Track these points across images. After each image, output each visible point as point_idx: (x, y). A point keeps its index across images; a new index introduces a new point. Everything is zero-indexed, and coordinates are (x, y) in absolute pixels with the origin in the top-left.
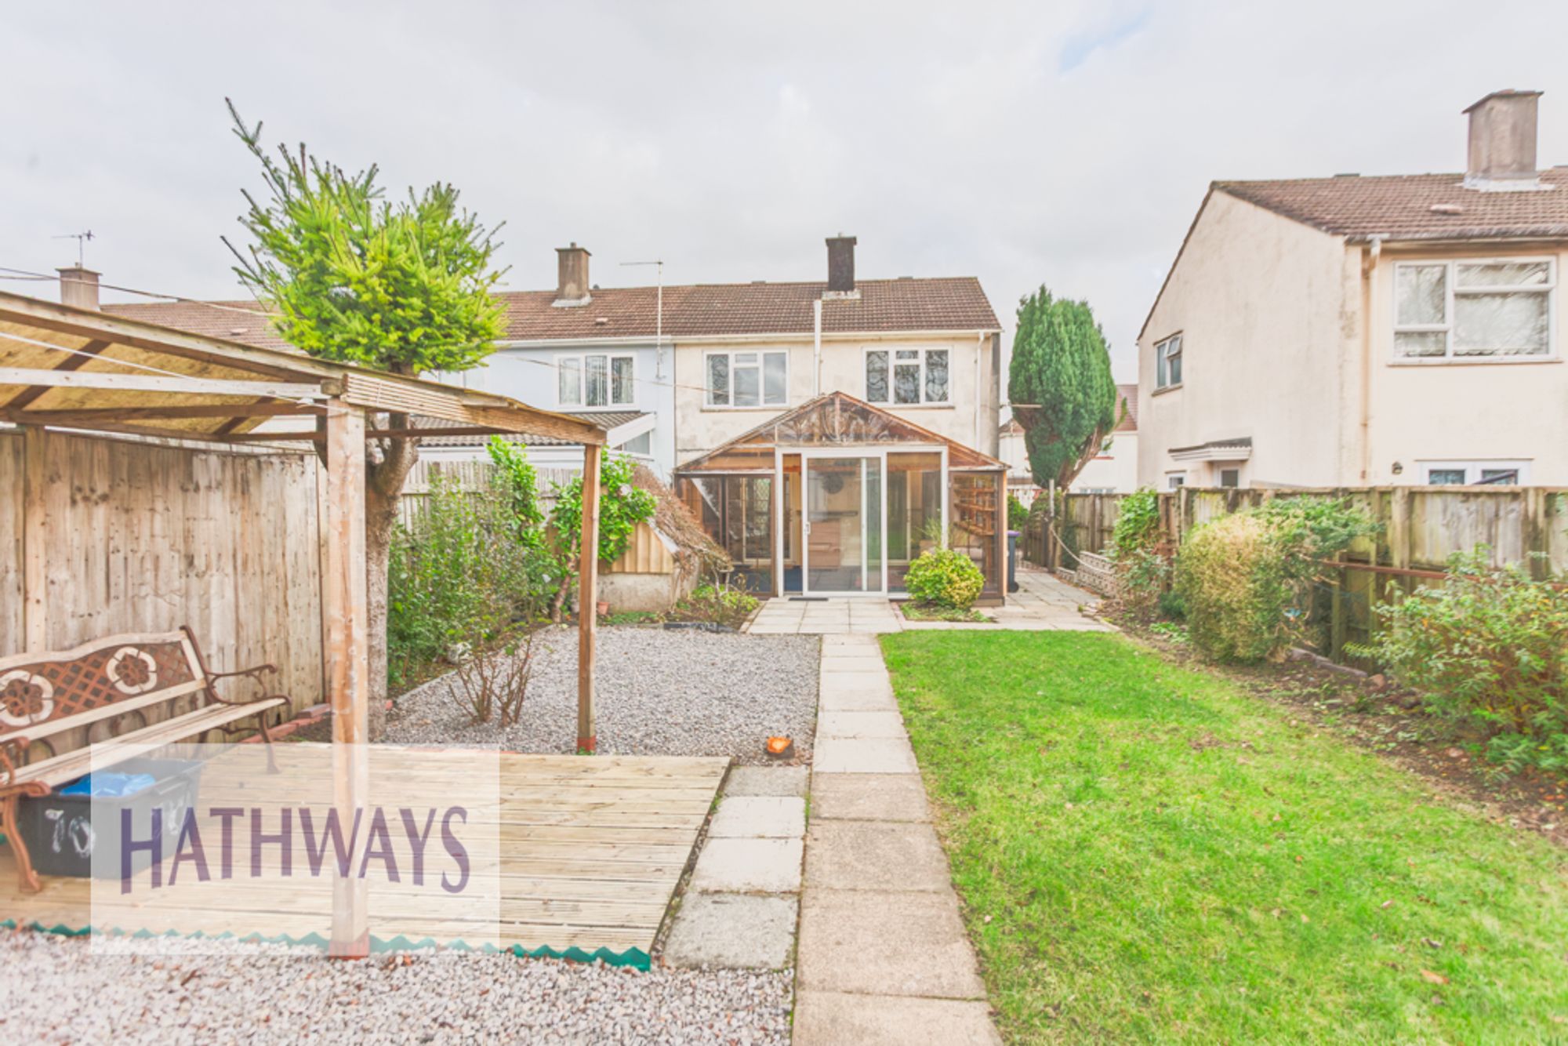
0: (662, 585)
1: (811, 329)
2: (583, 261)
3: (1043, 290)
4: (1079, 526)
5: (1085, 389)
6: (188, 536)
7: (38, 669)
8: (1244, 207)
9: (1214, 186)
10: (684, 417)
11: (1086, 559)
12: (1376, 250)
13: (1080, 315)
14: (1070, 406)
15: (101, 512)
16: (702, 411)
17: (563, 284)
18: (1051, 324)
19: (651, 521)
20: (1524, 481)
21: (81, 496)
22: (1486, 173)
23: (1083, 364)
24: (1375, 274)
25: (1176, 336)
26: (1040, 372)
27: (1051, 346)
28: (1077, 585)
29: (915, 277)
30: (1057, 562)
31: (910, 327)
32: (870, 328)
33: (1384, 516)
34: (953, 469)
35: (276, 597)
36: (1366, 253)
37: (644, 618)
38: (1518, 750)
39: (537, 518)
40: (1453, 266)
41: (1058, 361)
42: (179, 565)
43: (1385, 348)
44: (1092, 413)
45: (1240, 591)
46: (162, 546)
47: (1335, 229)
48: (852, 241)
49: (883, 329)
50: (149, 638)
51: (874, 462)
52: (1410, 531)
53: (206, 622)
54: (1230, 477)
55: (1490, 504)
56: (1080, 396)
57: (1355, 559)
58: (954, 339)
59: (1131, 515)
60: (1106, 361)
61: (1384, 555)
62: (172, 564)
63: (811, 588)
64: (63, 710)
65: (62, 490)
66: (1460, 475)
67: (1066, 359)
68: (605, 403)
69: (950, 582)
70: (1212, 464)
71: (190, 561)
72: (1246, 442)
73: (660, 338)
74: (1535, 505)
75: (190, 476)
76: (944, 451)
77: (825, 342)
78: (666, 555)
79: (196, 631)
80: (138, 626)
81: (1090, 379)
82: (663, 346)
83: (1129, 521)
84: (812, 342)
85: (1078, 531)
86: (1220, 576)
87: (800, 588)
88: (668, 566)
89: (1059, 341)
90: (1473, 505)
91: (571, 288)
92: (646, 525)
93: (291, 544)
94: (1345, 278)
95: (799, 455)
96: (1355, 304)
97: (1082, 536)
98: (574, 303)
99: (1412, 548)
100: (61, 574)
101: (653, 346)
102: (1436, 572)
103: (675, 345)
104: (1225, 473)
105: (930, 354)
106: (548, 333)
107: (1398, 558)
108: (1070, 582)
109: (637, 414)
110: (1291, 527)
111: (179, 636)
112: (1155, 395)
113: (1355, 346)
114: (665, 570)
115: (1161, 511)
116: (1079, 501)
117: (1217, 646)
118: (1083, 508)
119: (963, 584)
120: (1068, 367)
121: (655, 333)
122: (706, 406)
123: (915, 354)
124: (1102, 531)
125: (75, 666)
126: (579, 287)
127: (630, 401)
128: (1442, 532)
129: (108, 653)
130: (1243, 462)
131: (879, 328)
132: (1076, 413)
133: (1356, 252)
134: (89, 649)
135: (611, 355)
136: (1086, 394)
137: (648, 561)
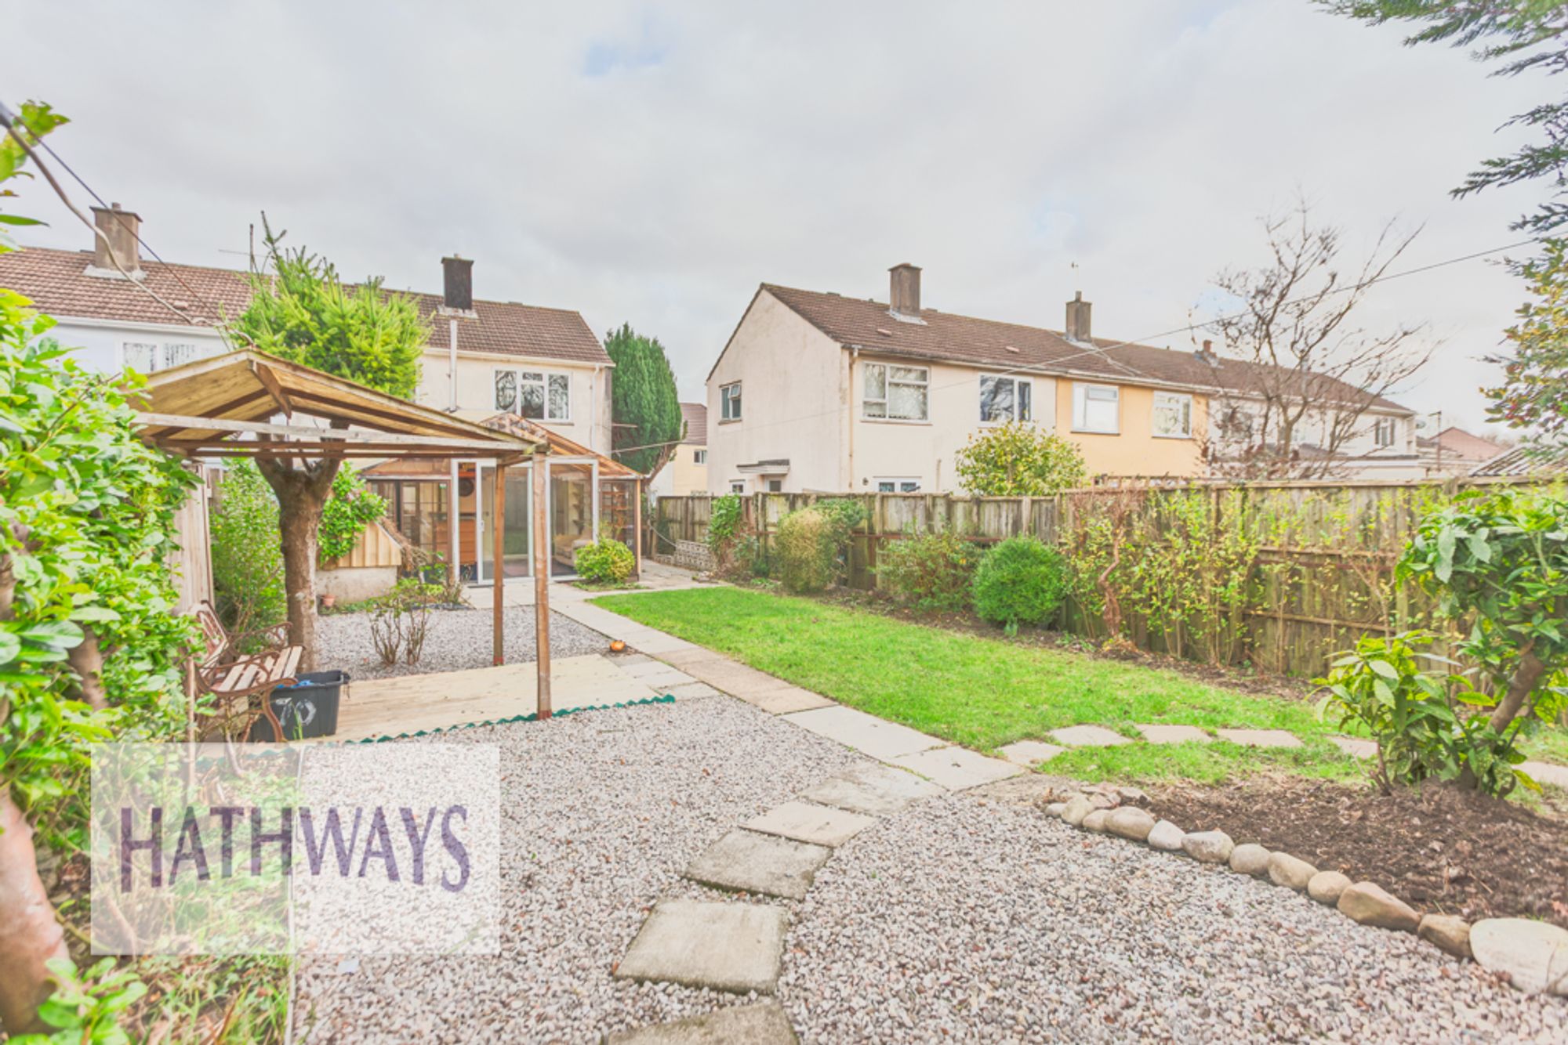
0: (389, 577)
1: (449, 345)
3: (626, 327)
4: (672, 521)
5: (660, 411)
8: (782, 308)
9: (763, 286)
11: (682, 546)
12: (856, 354)
13: (655, 352)
14: (649, 425)
18: (634, 357)
19: (378, 521)
20: (922, 491)
22: (899, 309)
23: (658, 391)
24: (855, 367)
25: (737, 384)
26: (626, 395)
27: (633, 374)
28: (675, 565)
29: (525, 303)
30: (654, 550)
31: (536, 354)
32: (500, 351)
33: (871, 509)
34: (601, 477)
36: (851, 354)
38: (926, 602)
40: (889, 366)
41: (640, 388)
43: (859, 412)
44: (664, 431)
45: (810, 552)
47: (836, 338)
48: (469, 264)
49: (511, 352)
52: (882, 515)
54: (776, 485)
55: (912, 501)
56: (656, 417)
57: (859, 532)
58: (573, 367)
59: (723, 512)
60: (674, 391)
61: (871, 527)
63: (484, 578)
66: (892, 485)
67: (646, 387)
69: (614, 563)
70: (763, 477)
72: (785, 463)
74: (929, 501)
76: (596, 463)
77: (459, 358)
78: (394, 550)
81: (664, 405)
83: (721, 516)
84: (451, 358)
85: (670, 525)
86: (801, 543)
88: (396, 560)
89: (640, 372)
90: (907, 502)
92: (374, 525)
94: (842, 368)
96: (846, 385)
97: (674, 529)
99: (884, 523)
102: (896, 535)
104: (772, 483)
105: (551, 377)
107: (878, 530)
108: (668, 563)
110: (835, 515)
112: (720, 424)
113: (847, 406)
114: (392, 563)
115: (743, 508)
116: (672, 502)
117: (800, 583)
118: (675, 507)
120: (648, 395)
123: (538, 377)
124: (693, 524)
128: (895, 515)
130: (784, 475)
131: (509, 351)
132: (653, 431)
133: (846, 353)
136: (660, 416)
137: (375, 556)
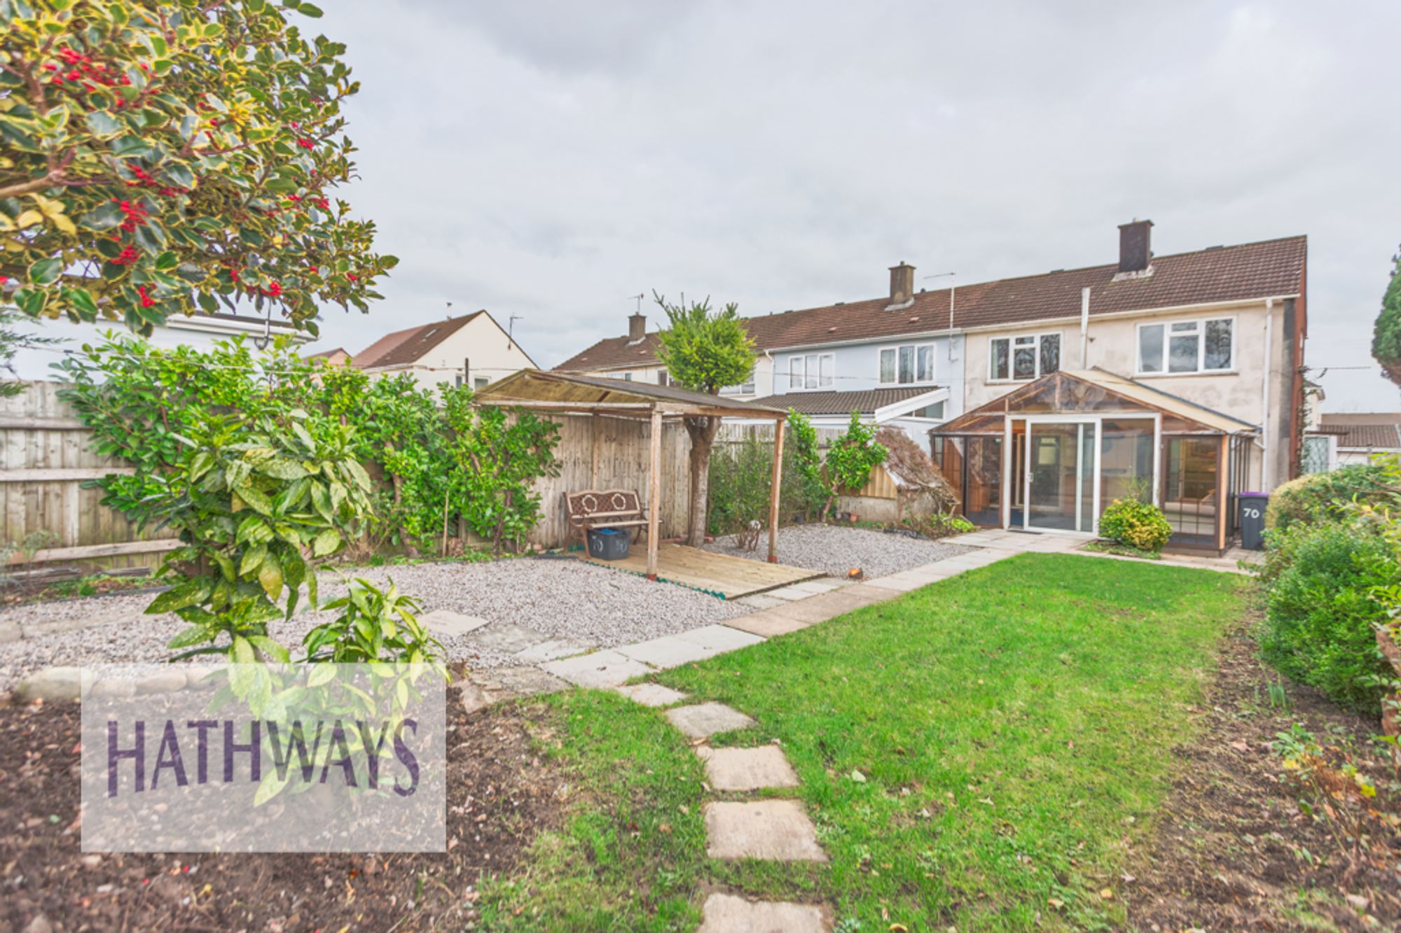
0: (891, 507)
1: (1080, 313)
2: (908, 275)
6: (639, 456)
7: (594, 495)
10: (971, 390)
15: (614, 445)
16: (986, 385)
17: (893, 292)
19: (886, 465)
21: (609, 439)
31: (1187, 301)
32: (1146, 306)
34: (1165, 433)
35: (670, 485)
37: (873, 526)
39: (817, 460)
42: (636, 467)
46: (631, 459)
48: (1147, 225)
49: (1157, 306)
50: (625, 492)
51: (1089, 428)
53: (644, 490)
58: (1239, 308)
62: (634, 466)
63: (1030, 525)
64: (599, 510)
65: (603, 437)
68: (912, 381)
71: (640, 465)
73: (952, 330)
75: (641, 432)
76: (1157, 418)
77: (1095, 322)
78: (893, 487)
79: (640, 493)
80: (623, 487)
82: (954, 336)
84: (1079, 324)
87: (1021, 524)
88: (893, 494)
91: (899, 296)
92: (881, 467)
93: (678, 462)
95: (1024, 422)
98: (900, 306)
100: (602, 466)
101: (946, 337)
103: (966, 335)
105: (1210, 324)
106: (876, 333)
109: (935, 388)
111: (633, 493)
114: (892, 496)
119: (1144, 529)
121: (948, 327)
122: (989, 381)
123: (1193, 325)
125: (604, 496)
126: (905, 295)
127: (931, 378)
129: (613, 494)
131: (1155, 306)
134: (608, 492)
135: (917, 345)
137: (881, 489)
